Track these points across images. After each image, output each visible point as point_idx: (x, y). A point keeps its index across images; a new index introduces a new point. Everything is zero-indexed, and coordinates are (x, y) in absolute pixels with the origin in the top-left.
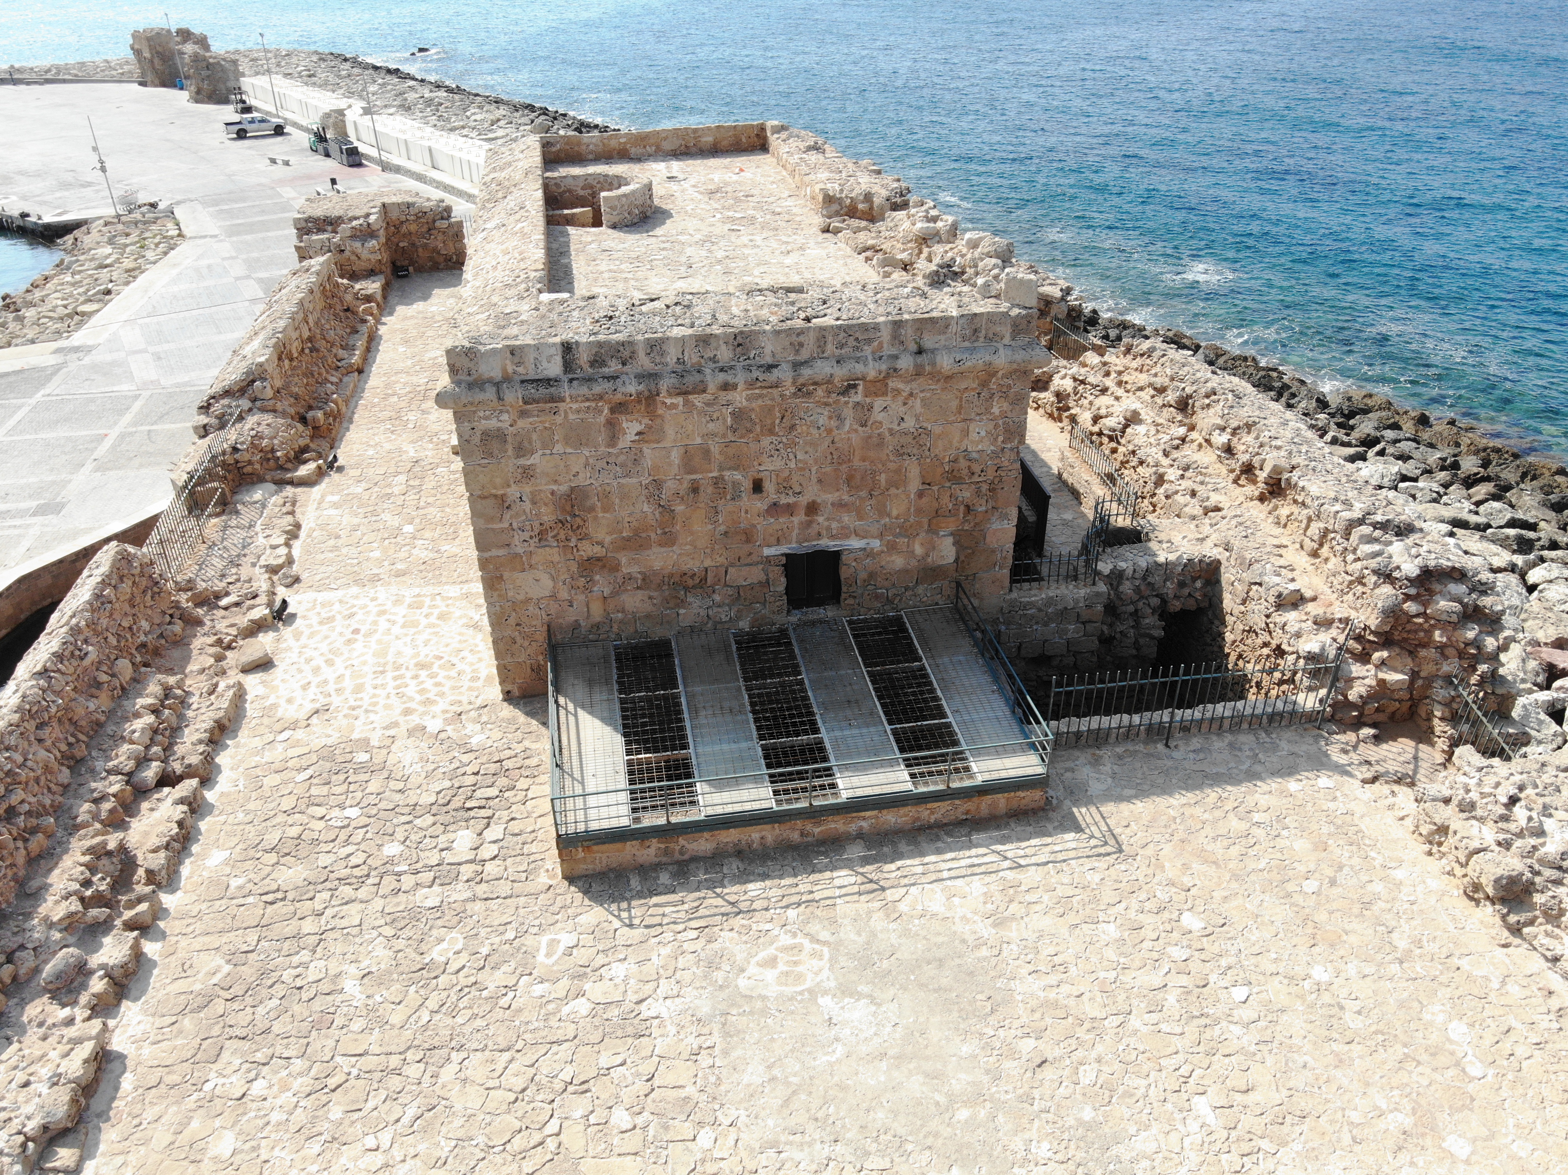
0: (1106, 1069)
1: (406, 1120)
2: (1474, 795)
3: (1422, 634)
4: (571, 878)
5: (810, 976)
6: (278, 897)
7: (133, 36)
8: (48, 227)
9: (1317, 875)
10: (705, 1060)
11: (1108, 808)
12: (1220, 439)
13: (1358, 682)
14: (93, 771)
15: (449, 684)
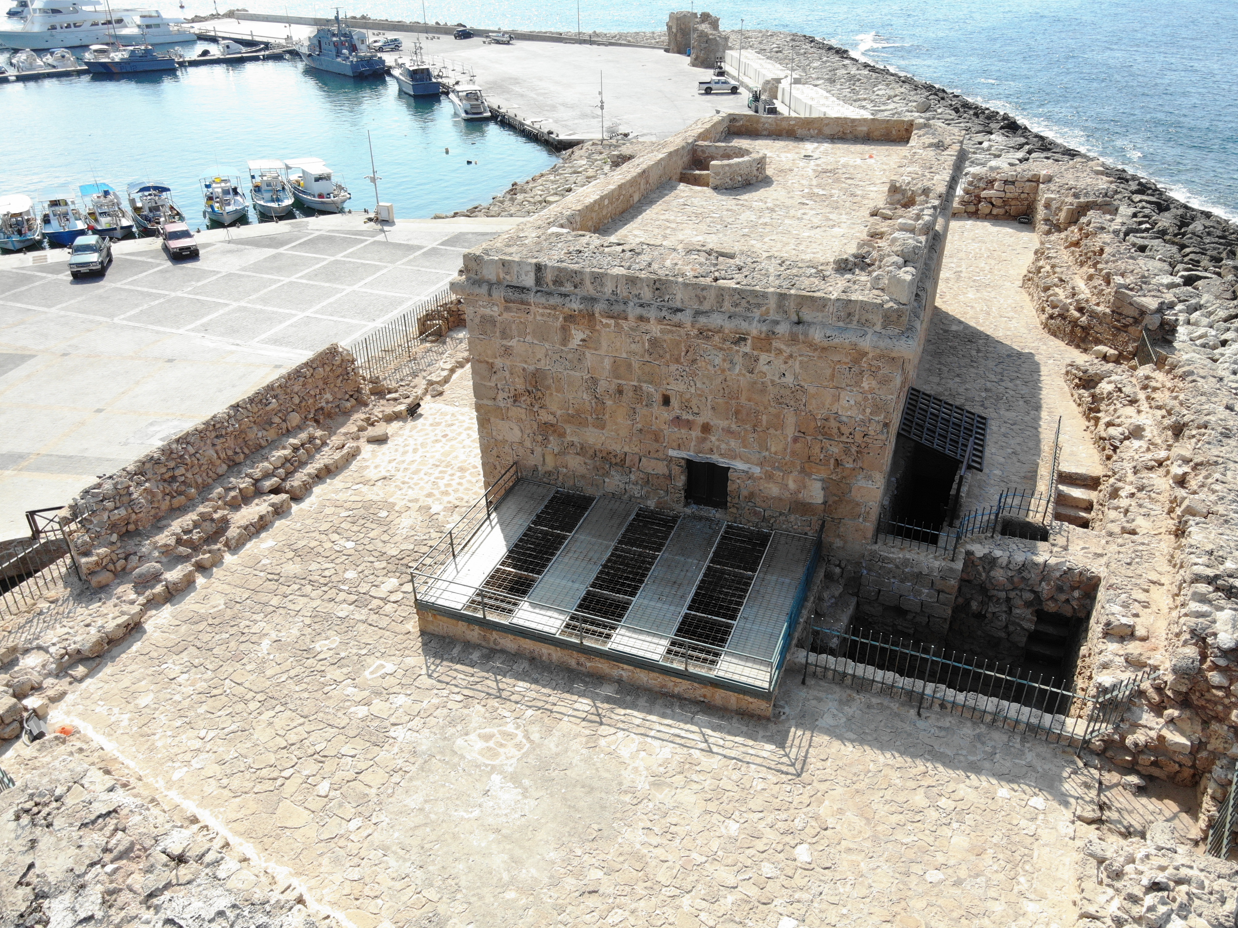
0: (632, 920)
1: (226, 731)
2: (1129, 868)
3: (1220, 708)
4: (423, 633)
5: (503, 757)
6: (276, 578)
7: (670, 17)
8: (560, 142)
9: (950, 871)
10: (396, 778)
11: (821, 739)
12: (1177, 470)
13: (1143, 730)
14: (240, 472)
15: (466, 485)
